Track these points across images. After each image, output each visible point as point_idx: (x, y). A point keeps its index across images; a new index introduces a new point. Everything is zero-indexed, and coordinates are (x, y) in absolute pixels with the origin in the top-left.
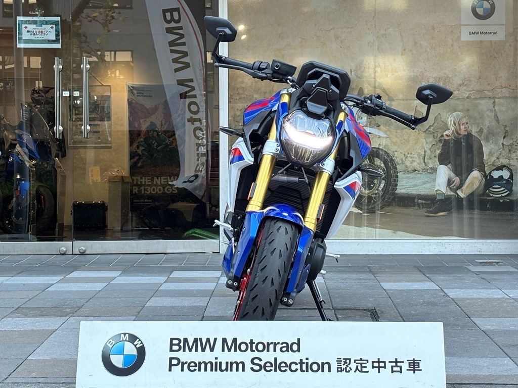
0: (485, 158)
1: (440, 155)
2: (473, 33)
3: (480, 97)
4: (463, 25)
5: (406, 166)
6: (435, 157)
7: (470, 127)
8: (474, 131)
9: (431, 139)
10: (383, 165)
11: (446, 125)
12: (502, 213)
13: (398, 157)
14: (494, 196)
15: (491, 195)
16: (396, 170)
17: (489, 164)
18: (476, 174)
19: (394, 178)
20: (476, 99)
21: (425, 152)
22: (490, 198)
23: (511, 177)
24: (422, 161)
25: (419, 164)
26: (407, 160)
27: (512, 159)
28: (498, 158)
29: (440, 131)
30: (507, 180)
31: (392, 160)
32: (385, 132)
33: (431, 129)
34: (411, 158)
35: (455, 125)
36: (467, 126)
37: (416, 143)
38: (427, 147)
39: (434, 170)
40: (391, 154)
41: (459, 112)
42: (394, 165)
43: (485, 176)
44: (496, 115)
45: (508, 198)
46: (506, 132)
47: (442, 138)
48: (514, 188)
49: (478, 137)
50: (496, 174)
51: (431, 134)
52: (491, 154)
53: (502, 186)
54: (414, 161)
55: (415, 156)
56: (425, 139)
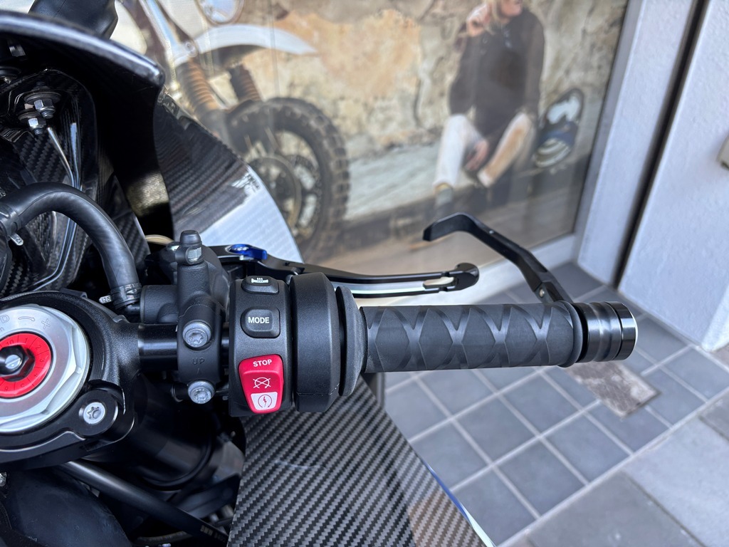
5: (371, 140)
6: (443, 95)
9: (433, 43)
10: (306, 152)
13: (347, 115)
14: (544, 165)
15: (539, 163)
16: (343, 158)
17: (548, 90)
18: (521, 123)
19: (341, 182)
21: (419, 84)
22: (537, 171)
24: (410, 113)
25: (403, 124)
26: (373, 119)
28: (568, 72)
29: (460, 10)
30: (571, 123)
31: (331, 129)
32: (306, 37)
33: (438, 10)
34: (383, 110)
37: (398, 59)
38: (425, 66)
39: (436, 133)
40: (328, 112)
42: (339, 145)
45: (565, 161)
47: (463, 34)
48: (579, 139)
49: (541, 18)
51: (436, 24)
52: (557, 62)
53: (561, 137)
54: (389, 119)
55: (395, 102)
56: (421, 43)
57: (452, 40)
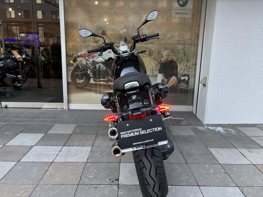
0: (178, 71)
1: (159, 69)
2: (177, 13)
3: (178, 44)
4: (173, 9)
6: (157, 70)
7: (173, 57)
8: (174, 59)
9: (156, 62)
11: (163, 56)
12: (184, 94)
14: (181, 87)
15: (180, 87)
17: (180, 73)
20: (176, 44)
21: (153, 68)
22: (179, 88)
23: (189, 79)
24: (151, 72)
25: (150, 73)
27: (190, 72)
28: (184, 71)
29: (160, 58)
30: (187, 81)
33: (156, 58)
35: (167, 56)
36: (172, 57)
37: (149, 64)
38: (154, 66)
41: (169, 50)
43: (178, 79)
44: (184, 52)
45: (187, 88)
46: (188, 60)
47: (161, 62)
48: (189, 84)
49: (176, 62)
50: (182, 78)
51: (156, 60)
52: (181, 69)
53: (184, 83)
54: (148, 72)
55: (149, 69)
56: (153, 62)
57: (159, 62)
